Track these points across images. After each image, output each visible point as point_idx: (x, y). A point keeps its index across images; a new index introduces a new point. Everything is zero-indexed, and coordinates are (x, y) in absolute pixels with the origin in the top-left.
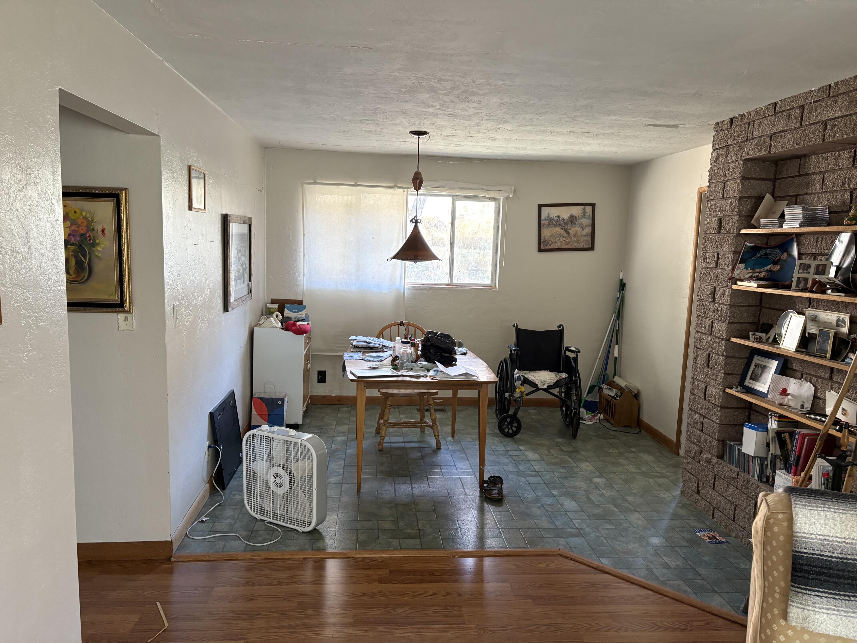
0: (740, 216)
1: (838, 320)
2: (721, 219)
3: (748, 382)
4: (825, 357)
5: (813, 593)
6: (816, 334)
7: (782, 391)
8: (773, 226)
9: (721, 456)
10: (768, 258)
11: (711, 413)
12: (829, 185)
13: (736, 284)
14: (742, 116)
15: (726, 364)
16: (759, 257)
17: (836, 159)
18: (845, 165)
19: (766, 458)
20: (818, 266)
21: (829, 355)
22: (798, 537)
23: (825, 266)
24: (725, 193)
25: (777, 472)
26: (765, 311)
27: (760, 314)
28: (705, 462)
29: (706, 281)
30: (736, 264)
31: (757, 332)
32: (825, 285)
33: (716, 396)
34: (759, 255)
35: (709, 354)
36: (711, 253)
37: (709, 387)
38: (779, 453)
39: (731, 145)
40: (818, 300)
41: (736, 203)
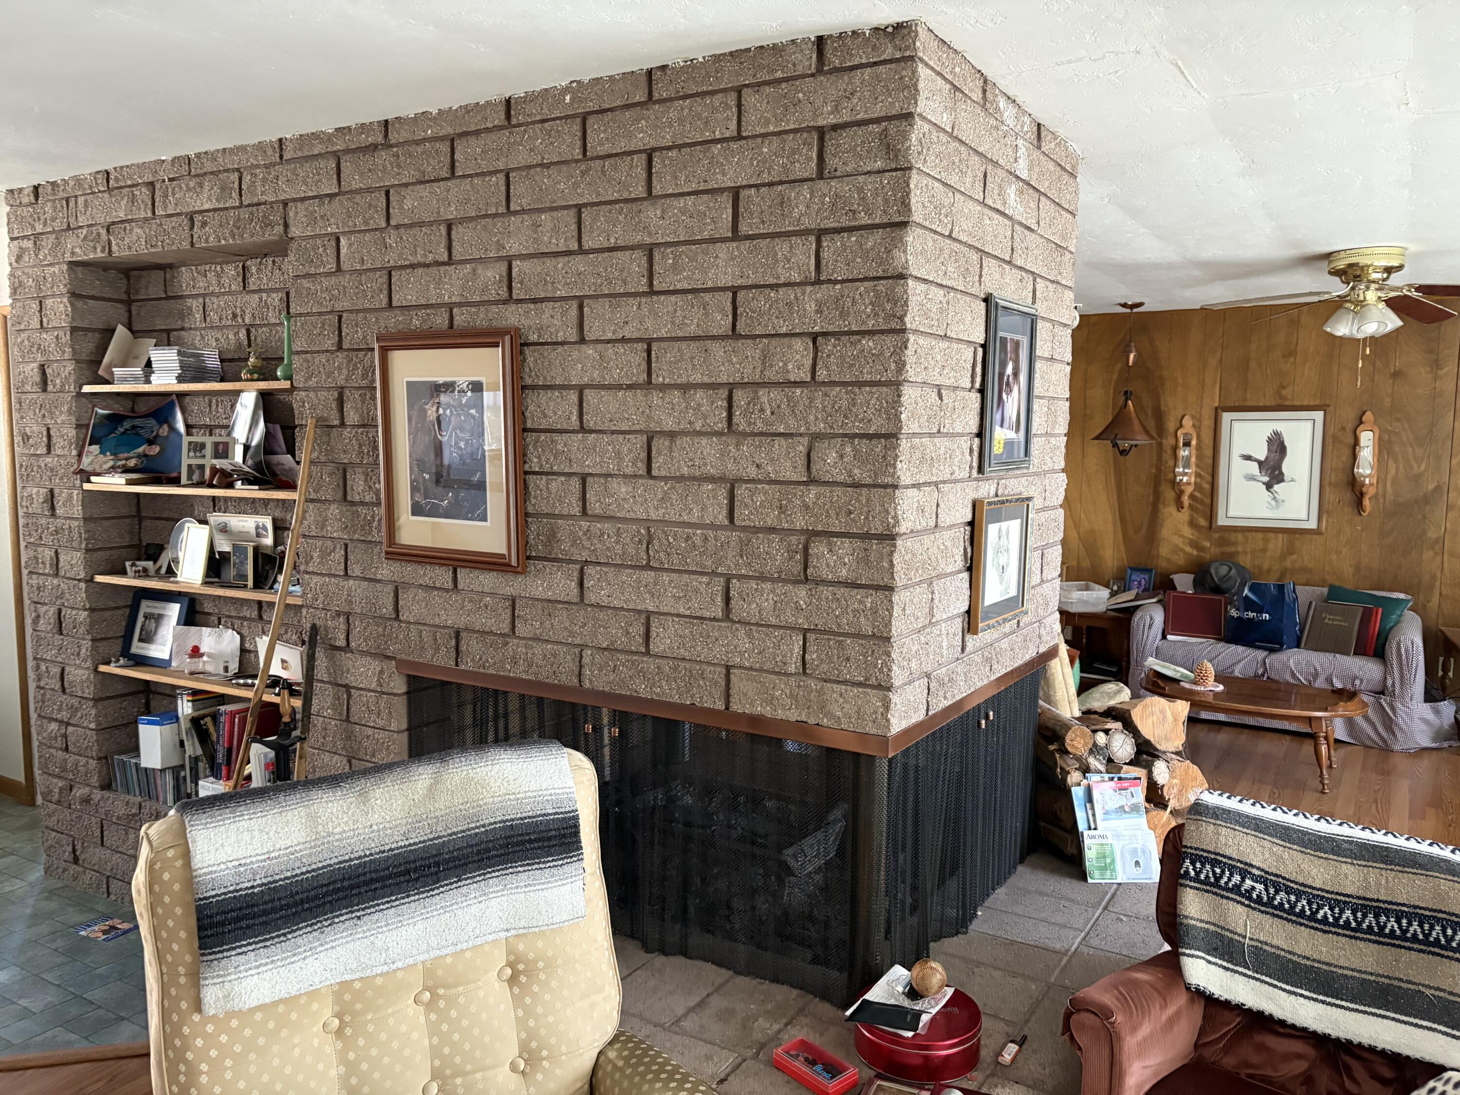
0: (77, 361)
1: (257, 527)
2: (43, 366)
3: (137, 648)
4: (246, 586)
5: (234, 953)
6: (229, 553)
7: (193, 651)
8: (136, 379)
9: (107, 786)
10: (138, 434)
11: (79, 714)
12: (213, 317)
13: (89, 481)
14: (54, 184)
15: (92, 624)
16: (123, 434)
17: (218, 276)
18: (233, 287)
19: (182, 767)
20: (216, 444)
21: (250, 583)
22: (200, 876)
23: (226, 444)
24: (45, 320)
25: (200, 782)
26: (147, 523)
27: (140, 528)
28: (81, 803)
29: (33, 480)
30: (83, 446)
31: (139, 559)
32: (231, 475)
33: (82, 682)
34: (121, 430)
35: (60, 611)
36: (35, 428)
37: (67, 669)
38: (199, 752)
39: (42, 234)
40: (226, 499)
41: (66, 338)
